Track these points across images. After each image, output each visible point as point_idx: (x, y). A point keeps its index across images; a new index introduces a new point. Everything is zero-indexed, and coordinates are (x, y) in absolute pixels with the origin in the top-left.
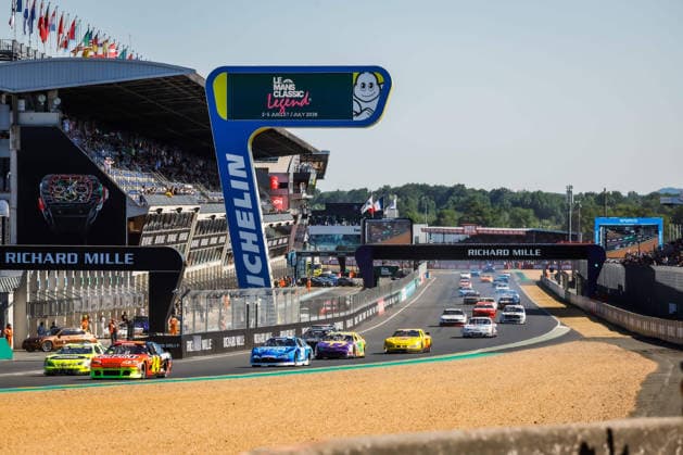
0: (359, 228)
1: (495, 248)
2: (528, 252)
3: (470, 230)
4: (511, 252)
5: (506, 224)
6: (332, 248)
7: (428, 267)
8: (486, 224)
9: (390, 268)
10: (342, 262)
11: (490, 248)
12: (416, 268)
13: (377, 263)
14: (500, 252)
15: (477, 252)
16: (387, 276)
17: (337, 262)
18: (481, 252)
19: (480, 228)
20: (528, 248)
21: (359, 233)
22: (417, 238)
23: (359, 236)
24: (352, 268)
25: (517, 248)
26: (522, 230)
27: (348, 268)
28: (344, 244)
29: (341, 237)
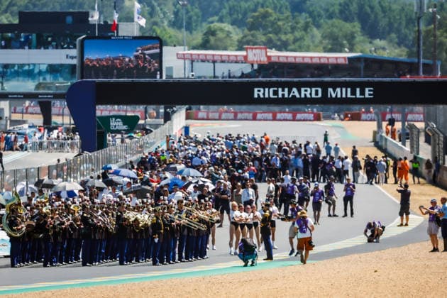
0: (74, 52)
1: (299, 86)
2: (353, 93)
3: (258, 55)
4: (325, 92)
5: (316, 46)
6: (29, 86)
7: (188, 117)
8: (283, 46)
9: (125, 119)
10: (46, 110)
11: (290, 86)
12: (167, 117)
13: (102, 111)
14: (306, 92)
15: (269, 93)
16: (119, 132)
17: (38, 109)
18: (276, 93)
19: (273, 53)
20: (353, 86)
21: (75, 62)
22: (170, 69)
23: (74, 66)
24: (63, 118)
25: (335, 85)
26: (342, 56)
27: (56, 119)
28: (49, 79)
29: (44, 68)
